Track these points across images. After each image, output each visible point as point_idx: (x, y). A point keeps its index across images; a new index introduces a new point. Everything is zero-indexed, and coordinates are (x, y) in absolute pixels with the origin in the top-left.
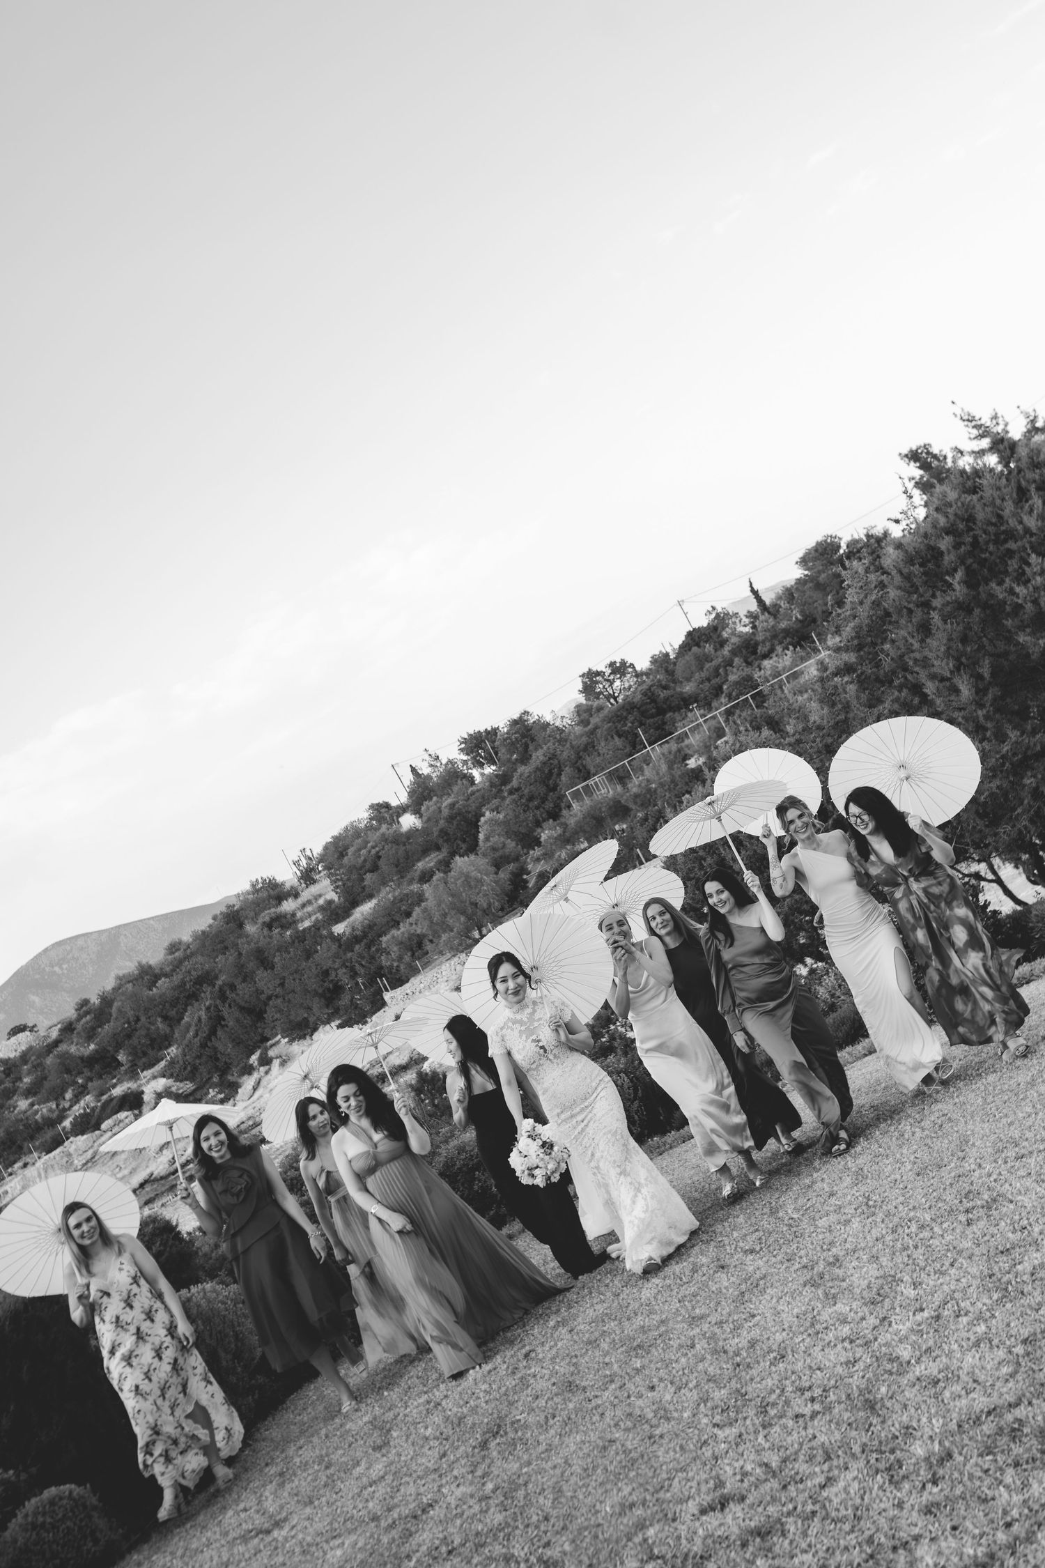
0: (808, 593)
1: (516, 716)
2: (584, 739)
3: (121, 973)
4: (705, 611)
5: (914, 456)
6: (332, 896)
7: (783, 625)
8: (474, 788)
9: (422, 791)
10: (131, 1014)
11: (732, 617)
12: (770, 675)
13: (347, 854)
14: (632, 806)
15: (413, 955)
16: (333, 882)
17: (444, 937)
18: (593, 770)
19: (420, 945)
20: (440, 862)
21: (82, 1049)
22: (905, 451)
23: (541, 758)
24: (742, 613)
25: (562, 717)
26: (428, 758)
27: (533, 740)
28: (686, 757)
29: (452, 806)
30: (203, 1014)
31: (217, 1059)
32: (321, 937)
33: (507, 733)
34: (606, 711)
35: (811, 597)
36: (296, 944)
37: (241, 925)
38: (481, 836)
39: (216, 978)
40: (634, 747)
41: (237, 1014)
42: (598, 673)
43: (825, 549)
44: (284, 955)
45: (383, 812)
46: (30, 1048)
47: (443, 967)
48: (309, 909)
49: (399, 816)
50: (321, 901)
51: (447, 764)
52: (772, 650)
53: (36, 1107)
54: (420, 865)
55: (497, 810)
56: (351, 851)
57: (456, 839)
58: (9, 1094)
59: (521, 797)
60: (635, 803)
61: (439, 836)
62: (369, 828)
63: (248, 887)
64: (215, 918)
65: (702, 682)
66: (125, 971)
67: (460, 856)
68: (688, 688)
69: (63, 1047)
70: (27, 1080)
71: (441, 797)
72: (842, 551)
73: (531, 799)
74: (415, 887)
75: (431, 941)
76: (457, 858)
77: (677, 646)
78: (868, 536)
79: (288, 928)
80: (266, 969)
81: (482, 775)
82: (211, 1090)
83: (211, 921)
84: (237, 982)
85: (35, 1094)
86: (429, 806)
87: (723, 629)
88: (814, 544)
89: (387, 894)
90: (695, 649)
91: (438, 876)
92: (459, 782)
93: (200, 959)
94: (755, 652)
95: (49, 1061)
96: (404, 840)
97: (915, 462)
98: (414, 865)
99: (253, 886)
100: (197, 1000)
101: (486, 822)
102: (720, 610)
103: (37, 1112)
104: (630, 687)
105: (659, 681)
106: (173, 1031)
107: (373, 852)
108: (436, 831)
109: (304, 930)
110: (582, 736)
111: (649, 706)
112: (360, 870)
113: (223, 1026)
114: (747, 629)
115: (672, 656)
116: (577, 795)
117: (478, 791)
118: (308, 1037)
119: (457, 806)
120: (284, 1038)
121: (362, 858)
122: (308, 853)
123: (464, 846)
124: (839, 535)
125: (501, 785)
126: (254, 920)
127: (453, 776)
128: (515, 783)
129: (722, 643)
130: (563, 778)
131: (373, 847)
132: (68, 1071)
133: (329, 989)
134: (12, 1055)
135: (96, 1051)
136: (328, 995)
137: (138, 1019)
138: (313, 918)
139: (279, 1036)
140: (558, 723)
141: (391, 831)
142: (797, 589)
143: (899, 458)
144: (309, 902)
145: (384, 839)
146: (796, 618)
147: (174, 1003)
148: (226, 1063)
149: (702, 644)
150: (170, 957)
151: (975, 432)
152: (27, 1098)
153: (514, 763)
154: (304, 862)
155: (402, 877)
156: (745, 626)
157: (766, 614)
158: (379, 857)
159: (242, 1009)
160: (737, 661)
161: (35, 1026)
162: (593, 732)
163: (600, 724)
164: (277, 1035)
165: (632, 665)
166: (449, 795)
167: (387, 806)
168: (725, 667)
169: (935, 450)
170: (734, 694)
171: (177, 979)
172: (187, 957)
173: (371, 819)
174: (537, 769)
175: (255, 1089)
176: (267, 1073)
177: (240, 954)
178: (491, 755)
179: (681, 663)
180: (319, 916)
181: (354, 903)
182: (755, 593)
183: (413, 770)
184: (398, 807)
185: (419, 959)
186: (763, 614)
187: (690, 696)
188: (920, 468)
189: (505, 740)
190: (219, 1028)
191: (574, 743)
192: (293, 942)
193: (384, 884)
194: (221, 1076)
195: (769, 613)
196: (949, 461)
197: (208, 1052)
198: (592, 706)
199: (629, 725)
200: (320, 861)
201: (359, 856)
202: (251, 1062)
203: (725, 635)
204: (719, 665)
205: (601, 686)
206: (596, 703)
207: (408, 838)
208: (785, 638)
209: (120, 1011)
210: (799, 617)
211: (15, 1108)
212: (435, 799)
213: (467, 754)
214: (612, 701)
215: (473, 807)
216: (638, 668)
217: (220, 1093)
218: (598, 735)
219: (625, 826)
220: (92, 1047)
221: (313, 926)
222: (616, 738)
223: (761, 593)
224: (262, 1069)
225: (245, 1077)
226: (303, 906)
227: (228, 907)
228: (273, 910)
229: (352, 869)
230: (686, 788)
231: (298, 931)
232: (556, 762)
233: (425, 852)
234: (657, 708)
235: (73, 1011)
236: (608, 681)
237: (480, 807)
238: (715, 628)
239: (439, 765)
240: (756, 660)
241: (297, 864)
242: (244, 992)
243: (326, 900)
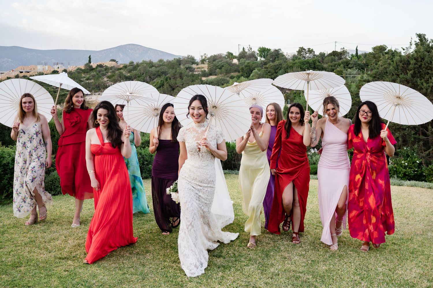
0: (370, 58)
1: (277, 49)
2: (291, 64)
3: (145, 60)
4: (341, 48)
5: (420, 36)
6: (206, 69)
7: (359, 62)
8: (256, 62)
9: (243, 55)
10: (142, 71)
11: (347, 53)
12: (348, 74)
13: (215, 61)
16: (208, 66)
20: (238, 76)
21: (126, 74)
22: (418, 33)
23: (278, 63)
24: (350, 53)
25: (289, 56)
26: (249, 47)
27: (278, 57)
29: (249, 63)
30: (159, 81)
32: (198, 78)
33: (272, 52)
34: (300, 60)
35: (370, 59)
36: (191, 77)
37: (180, 64)
38: (251, 75)
39: (167, 74)
41: (168, 86)
42: (304, 49)
43: (382, 48)
44: (187, 78)
45: (230, 55)
46: (114, 67)
48: (199, 70)
49: (233, 58)
50: (203, 69)
51: (253, 52)
52: (352, 67)
53: (108, 82)
54: (232, 74)
55: (259, 70)
56: (217, 61)
57: (245, 72)
58: (104, 75)
59: (267, 71)
61: (241, 69)
62: (224, 57)
63: (186, 56)
64: (174, 59)
65: (330, 66)
66: (146, 60)
67: (244, 77)
68: (326, 65)
69: (122, 71)
70: (109, 74)
71: (247, 59)
72: (386, 51)
73: (269, 72)
74: (228, 79)
76: (242, 77)
77: (328, 53)
78: (395, 51)
79: (191, 72)
81: (260, 59)
83: (173, 59)
84: (172, 78)
85: (110, 78)
86: (242, 60)
87: (343, 55)
88: (380, 45)
89: (220, 77)
90: (333, 56)
91: (236, 79)
92: (253, 58)
93: (166, 67)
94: (348, 66)
95: (117, 72)
96: (232, 65)
97: (419, 38)
98: (231, 73)
99: (188, 56)
100: (160, 77)
101: (254, 72)
102: (345, 49)
103: (108, 83)
104: (310, 57)
105: (319, 60)
106: (150, 81)
107: (222, 64)
108: (241, 67)
109: (195, 74)
110: (291, 63)
111: (312, 65)
112: (217, 67)
113: (163, 87)
114: (349, 59)
115: (326, 55)
117: (257, 63)
119: (249, 64)
121: (219, 64)
122: (206, 55)
123: (246, 75)
125: (264, 65)
126: (184, 65)
127: (253, 56)
128: (267, 66)
129: (341, 59)
130: (280, 71)
131: (223, 63)
132: (120, 77)
134: (109, 66)
135: (129, 76)
137: (143, 74)
138: (199, 72)
140: (287, 56)
141: (230, 61)
142: (368, 55)
143: (415, 34)
144: (200, 68)
145: (227, 62)
146: (364, 63)
147: (154, 75)
149: (335, 56)
150: (159, 63)
152: (107, 78)
153: (270, 61)
154: (204, 57)
155: (226, 74)
156: (349, 57)
157: (356, 57)
158: (223, 66)
160: (342, 65)
161: (118, 62)
162: (294, 64)
163: (297, 62)
165: (314, 52)
166: (249, 60)
167: (232, 54)
169: (426, 37)
171: (158, 69)
172: (163, 65)
173: (226, 55)
174: (275, 65)
177: (176, 72)
178: (265, 56)
179: (327, 58)
180: (201, 73)
181: (211, 74)
182: (357, 50)
183: (244, 49)
184: (235, 56)
186: (355, 57)
187: (325, 68)
188: (419, 40)
189: (271, 53)
190: (162, 87)
191: (288, 64)
192: (191, 76)
193: (221, 74)
195: (357, 57)
196: (428, 42)
198: (298, 57)
199: (305, 67)
200: (208, 59)
201: (218, 63)
203: (343, 57)
204: (337, 64)
205: (303, 53)
206: (299, 57)
207: (233, 65)
208: (358, 66)
209: (140, 69)
210: (365, 63)
211: (103, 79)
212: (245, 59)
213: (259, 52)
214: (304, 58)
215: (253, 66)
216: (315, 53)
218: (295, 65)
219: (289, 92)
220: (129, 74)
221: (198, 75)
222: (299, 68)
226: (198, 68)
227: (179, 58)
228: (190, 65)
229: (215, 65)
231: (193, 74)
232: (281, 66)
233: (235, 71)
234: (314, 66)
235: (129, 63)
236: (306, 52)
237: (255, 67)
238: (341, 54)
239: (251, 51)
240: (347, 68)
241: (202, 56)
242: (172, 81)
243: (204, 70)
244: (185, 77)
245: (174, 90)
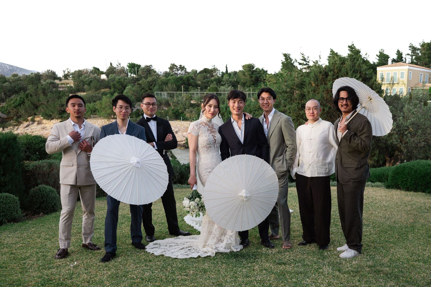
0: (241, 75)
1: (148, 65)
6: (72, 85)
7: (230, 80)
9: (111, 70)
11: (218, 71)
12: (222, 90)
14: (171, 104)
15: (91, 113)
16: (74, 82)
17: (103, 112)
18: (164, 90)
19: (95, 111)
20: (110, 92)
23: (151, 80)
24: (221, 71)
25: (161, 72)
27: (150, 74)
28: (191, 100)
29: (119, 79)
30: (18, 98)
31: (18, 113)
32: (65, 95)
34: (174, 77)
35: (241, 77)
37: (40, 80)
38: (124, 91)
39: (26, 90)
40: (178, 90)
41: (29, 103)
42: (176, 66)
43: (250, 66)
45: (96, 71)
47: (99, 120)
48: (64, 86)
49: (101, 74)
50: (68, 85)
51: (122, 67)
52: (225, 84)
54: (103, 90)
55: (133, 86)
56: (83, 76)
57: (117, 88)
59: (140, 87)
60: (173, 104)
62: (91, 73)
63: (46, 70)
65: (203, 83)
68: (199, 82)
72: (254, 69)
73: (143, 89)
74: (99, 95)
75: (99, 112)
77: (200, 70)
78: (262, 69)
79: (55, 88)
80: (44, 95)
81: (130, 75)
82: (12, 121)
84: (34, 95)
86: (112, 76)
87: (214, 73)
88: (248, 64)
90: (205, 73)
91: (109, 95)
92: (124, 74)
93: (23, 83)
94: (220, 83)
96: (100, 81)
98: (101, 89)
100: (18, 94)
101: (128, 88)
102: (216, 67)
104: (183, 74)
105: (192, 77)
107: (90, 79)
108: (112, 83)
109: (60, 91)
110: (164, 80)
111: (186, 81)
112: (84, 83)
113: (23, 105)
114: (220, 76)
115: (198, 72)
116: (157, 94)
117: (128, 79)
118: (49, 120)
119: (121, 80)
120: (42, 116)
121: (86, 80)
122: (69, 70)
123: (118, 91)
124: (255, 65)
125: (136, 81)
126: (45, 81)
127: (122, 71)
128: (140, 82)
129: (212, 76)
130: (155, 88)
131: (91, 78)
133: (62, 110)
136: (61, 112)
138: (64, 89)
139: (40, 116)
140: (159, 73)
141: (97, 77)
142: (239, 73)
144: (64, 84)
145: (95, 78)
147: (9, 91)
148: (20, 115)
149: (207, 73)
150: (13, 78)
151: (302, 58)
153: (142, 77)
154: (66, 72)
155: (96, 91)
157: (227, 75)
158: (91, 82)
159: (32, 103)
160: (215, 82)
163: (171, 79)
164: (40, 115)
165: (186, 69)
166: (119, 76)
167: (98, 69)
168: (211, 82)
170: (211, 90)
171: (13, 85)
172: (18, 80)
173: (93, 71)
174: (148, 82)
175: (27, 126)
176: (32, 124)
177: (38, 87)
178: (135, 72)
179: (199, 75)
180: (66, 89)
181: (79, 91)
182: (227, 68)
183: (111, 64)
184: (102, 71)
185: (93, 115)
187: (198, 85)
189: (142, 69)
190: (22, 105)
191: (161, 80)
192: (55, 92)
193: (90, 89)
194: (17, 118)
197: (15, 110)
198: (170, 73)
199: (179, 83)
200: (72, 74)
201: (85, 79)
202: (28, 119)
204: (209, 81)
205: (175, 70)
207: (102, 82)
208: (230, 83)
210: (235, 80)
212: (114, 75)
213: (129, 68)
214: (176, 75)
215: (125, 83)
216: (187, 71)
217: (15, 123)
218: (169, 82)
219: (166, 109)
221: (64, 91)
222: (174, 85)
223: (228, 69)
224: (31, 123)
225: (25, 122)
226: (62, 84)
228: (52, 80)
229: (82, 81)
230: (188, 107)
231: (57, 90)
232: (155, 83)
233: (106, 87)
234: (188, 83)
236: (177, 69)
237: (127, 83)
238: (212, 71)
239: (119, 66)
240: (220, 85)
241: (64, 71)
242: (34, 99)
243: (70, 86)
244: (50, 93)
245: (38, 108)
